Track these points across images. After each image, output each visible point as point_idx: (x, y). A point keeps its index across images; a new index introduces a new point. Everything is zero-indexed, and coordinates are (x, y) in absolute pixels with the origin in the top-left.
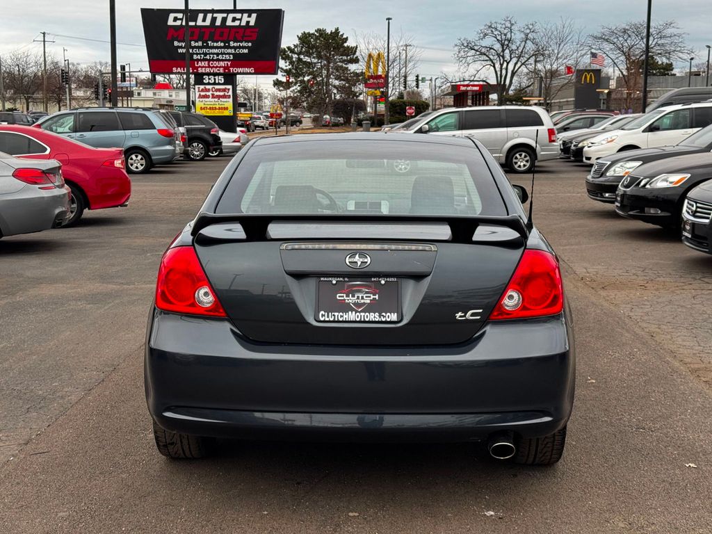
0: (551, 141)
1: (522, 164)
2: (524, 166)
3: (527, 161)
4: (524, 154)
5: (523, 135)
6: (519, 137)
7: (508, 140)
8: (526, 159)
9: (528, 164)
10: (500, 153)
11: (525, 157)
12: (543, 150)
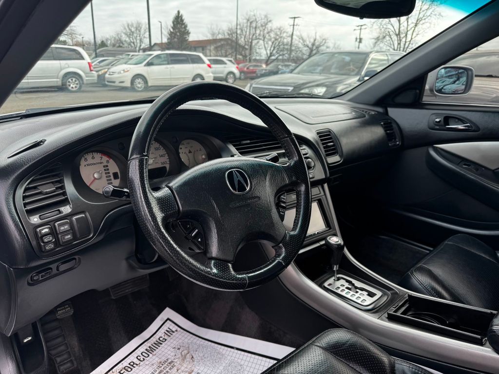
0: (91, 70)
1: (74, 86)
2: (76, 87)
3: (77, 84)
4: (74, 79)
5: (72, 66)
6: (69, 67)
7: (61, 69)
8: (76, 82)
9: (78, 86)
10: (57, 78)
11: (75, 81)
12: (87, 77)
